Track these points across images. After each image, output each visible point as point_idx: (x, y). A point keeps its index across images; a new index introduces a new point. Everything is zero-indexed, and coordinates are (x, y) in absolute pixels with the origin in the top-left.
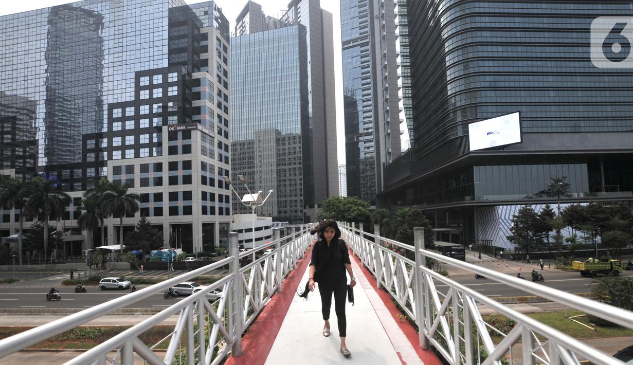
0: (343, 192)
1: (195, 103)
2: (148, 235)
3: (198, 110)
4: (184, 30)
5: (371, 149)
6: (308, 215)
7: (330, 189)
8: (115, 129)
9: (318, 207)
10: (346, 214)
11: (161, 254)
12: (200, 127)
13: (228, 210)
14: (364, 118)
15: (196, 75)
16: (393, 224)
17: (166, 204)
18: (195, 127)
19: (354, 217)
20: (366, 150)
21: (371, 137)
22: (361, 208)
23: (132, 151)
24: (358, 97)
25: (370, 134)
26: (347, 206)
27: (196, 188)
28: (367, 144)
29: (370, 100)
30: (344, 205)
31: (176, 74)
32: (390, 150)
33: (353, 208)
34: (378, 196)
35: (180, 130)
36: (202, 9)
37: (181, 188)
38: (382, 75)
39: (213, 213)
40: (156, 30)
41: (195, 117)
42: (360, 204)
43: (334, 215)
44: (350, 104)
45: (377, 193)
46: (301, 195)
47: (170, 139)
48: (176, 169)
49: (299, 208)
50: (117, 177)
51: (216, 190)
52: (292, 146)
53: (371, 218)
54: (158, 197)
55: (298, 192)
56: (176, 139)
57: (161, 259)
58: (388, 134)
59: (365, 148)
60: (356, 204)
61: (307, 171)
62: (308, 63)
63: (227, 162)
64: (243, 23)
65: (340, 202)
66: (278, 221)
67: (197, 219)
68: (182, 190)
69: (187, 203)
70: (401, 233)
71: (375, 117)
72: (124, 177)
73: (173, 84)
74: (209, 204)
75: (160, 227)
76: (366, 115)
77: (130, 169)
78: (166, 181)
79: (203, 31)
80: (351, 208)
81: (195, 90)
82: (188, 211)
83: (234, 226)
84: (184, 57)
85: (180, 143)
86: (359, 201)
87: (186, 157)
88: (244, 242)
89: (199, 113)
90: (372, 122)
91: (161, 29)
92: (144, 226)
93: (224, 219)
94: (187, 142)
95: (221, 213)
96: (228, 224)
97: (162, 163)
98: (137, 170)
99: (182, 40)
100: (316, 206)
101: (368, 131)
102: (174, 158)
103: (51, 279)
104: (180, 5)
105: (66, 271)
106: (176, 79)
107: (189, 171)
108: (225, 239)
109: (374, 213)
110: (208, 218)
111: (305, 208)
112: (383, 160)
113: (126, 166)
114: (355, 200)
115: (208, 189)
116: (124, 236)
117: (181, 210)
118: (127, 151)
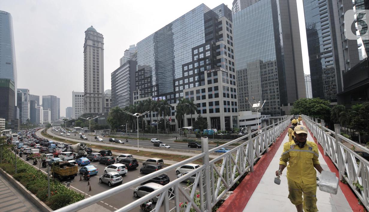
0: (309, 95)
1: (218, 57)
2: (202, 122)
3: (220, 61)
4: (211, 23)
5: (331, 62)
6: (283, 110)
7: (299, 93)
8: (185, 76)
9: (290, 105)
10: (312, 109)
11: (208, 131)
12: (221, 69)
13: (236, 109)
14: (324, 42)
15: (218, 44)
16: (348, 115)
17: (208, 108)
18: (219, 69)
19: (317, 111)
20: (326, 63)
21: (331, 54)
22: (322, 105)
23: (193, 84)
24: (318, 27)
25: (330, 51)
26: (312, 104)
27: (221, 99)
28: (327, 60)
29: (329, 28)
30: (310, 104)
31: (209, 46)
32: (349, 61)
33: (316, 105)
34: (338, 95)
35: (212, 72)
36: (218, 9)
37: (214, 100)
38: (338, 7)
39: (229, 111)
40: (199, 27)
41: (219, 64)
42: (321, 103)
43: (303, 110)
44: (312, 34)
45: (338, 93)
46: (278, 98)
47: (208, 77)
48: (211, 91)
49: (277, 106)
50: (187, 97)
51: (230, 100)
52: (271, 68)
53: (331, 112)
54: (204, 105)
55: (276, 97)
56: (211, 76)
57: (208, 133)
58: (346, 49)
59: (326, 62)
60: (319, 103)
61: (282, 83)
62: (278, 15)
63: (235, 84)
64: (236, 4)
65: (306, 102)
66: (264, 115)
67: (222, 115)
68: (215, 101)
69: (217, 107)
70: (355, 121)
71: (333, 39)
72: (190, 96)
73: (208, 51)
74: (227, 107)
75: (206, 119)
76: (325, 39)
77: (192, 93)
78: (207, 97)
79: (219, 20)
80: (315, 105)
81: (218, 51)
82: (218, 110)
83: (240, 118)
84: (212, 36)
85: (212, 78)
86: (321, 101)
87: (216, 84)
88: (245, 126)
89: (220, 62)
90: (331, 43)
91: (201, 26)
92: (200, 118)
93: (235, 114)
94: (216, 77)
95: (233, 111)
96: (236, 117)
97: (205, 89)
98: (195, 92)
99: (210, 28)
100: (289, 104)
101: (328, 50)
102: (210, 86)
103: (169, 139)
104: (208, 11)
105: (173, 137)
106: (209, 48)
107: (217, 91)
108: (236, 125)
109: (333, 108)
110: (227, 114)
111: (281, 106)
112: (342, 68)
113: (191, 91)
114: (318, 100)
115: (226, 99)
116: (193, 123)
117: (214, 110)
118: (190, 85)
